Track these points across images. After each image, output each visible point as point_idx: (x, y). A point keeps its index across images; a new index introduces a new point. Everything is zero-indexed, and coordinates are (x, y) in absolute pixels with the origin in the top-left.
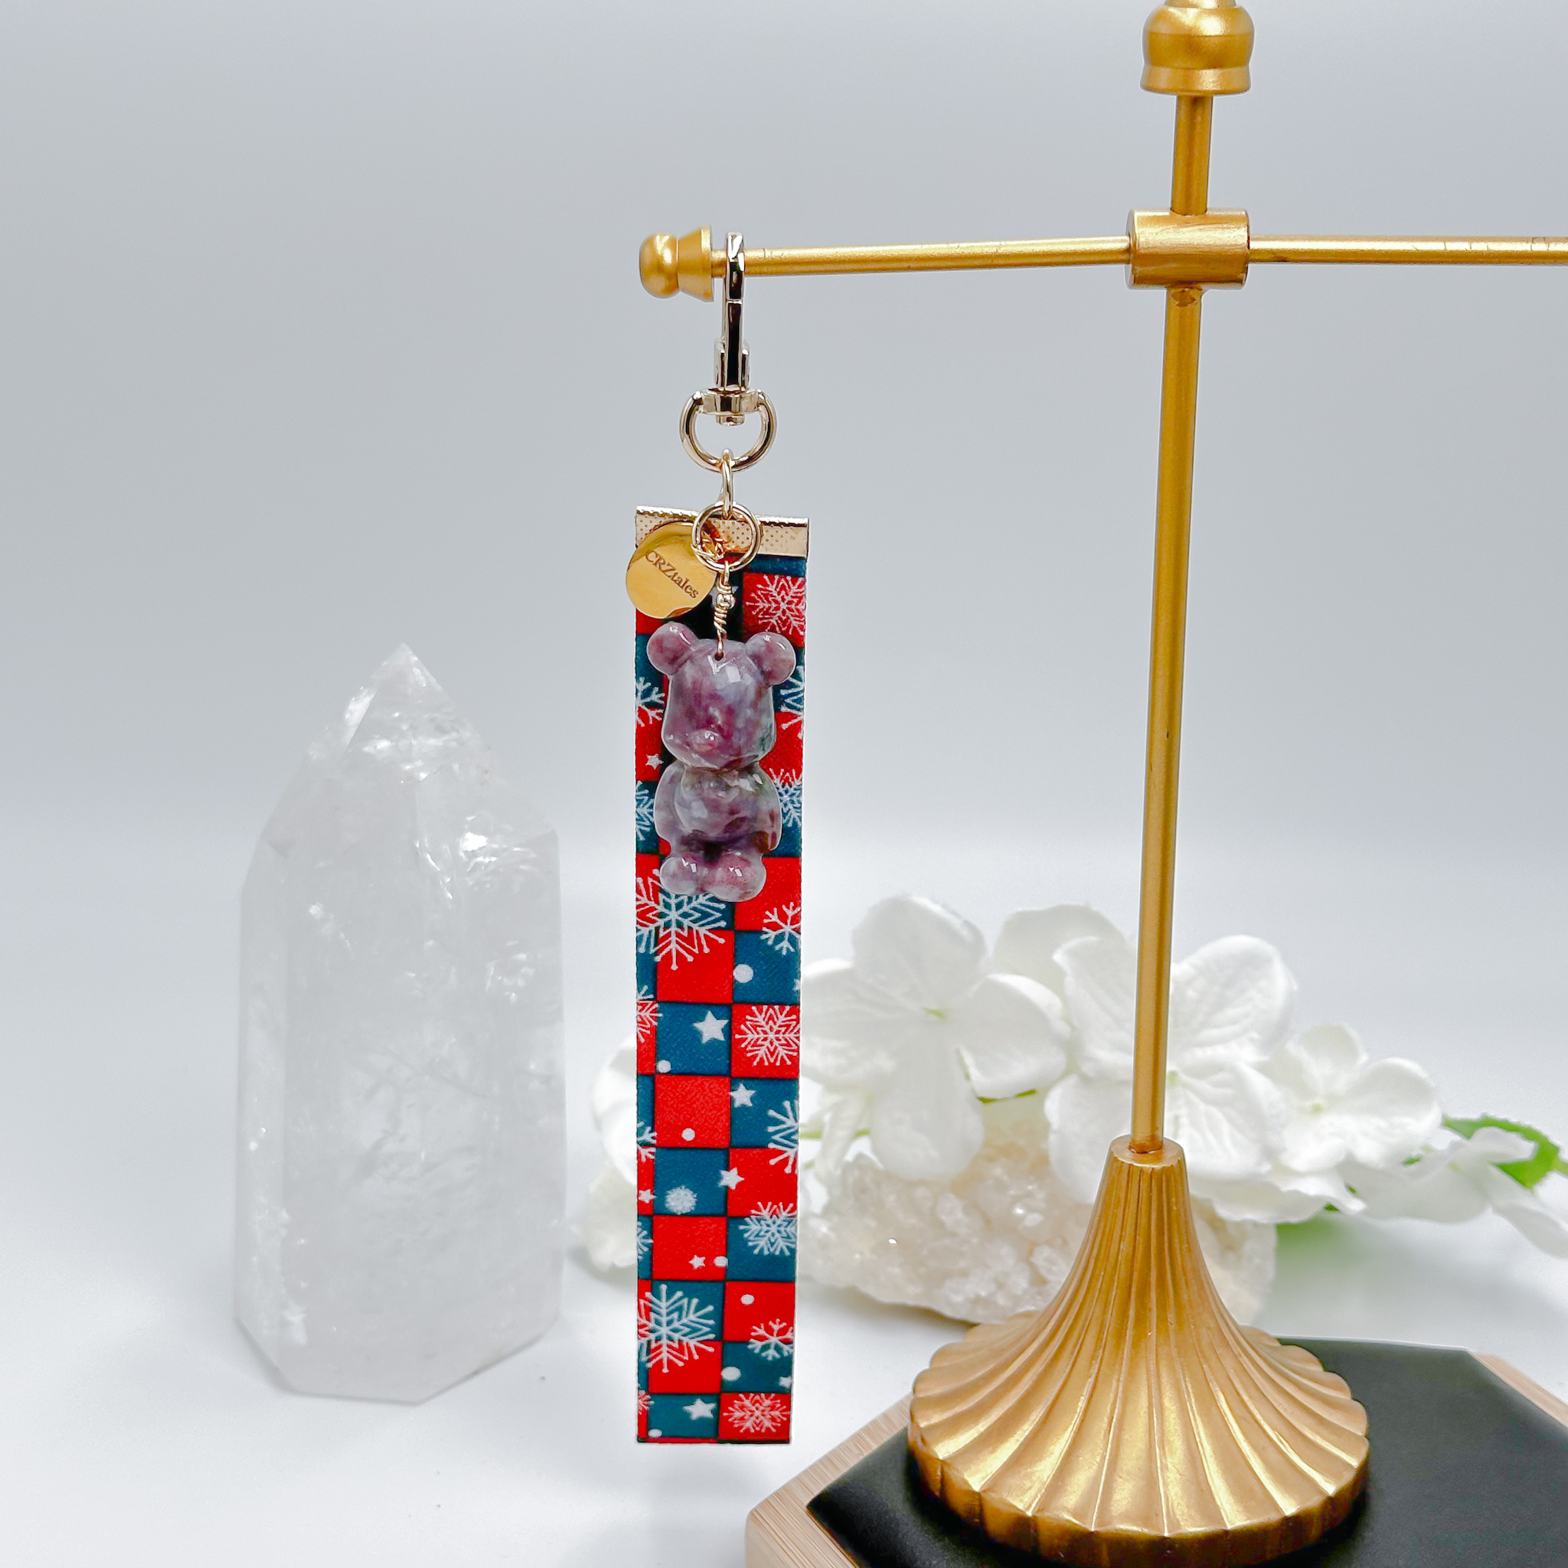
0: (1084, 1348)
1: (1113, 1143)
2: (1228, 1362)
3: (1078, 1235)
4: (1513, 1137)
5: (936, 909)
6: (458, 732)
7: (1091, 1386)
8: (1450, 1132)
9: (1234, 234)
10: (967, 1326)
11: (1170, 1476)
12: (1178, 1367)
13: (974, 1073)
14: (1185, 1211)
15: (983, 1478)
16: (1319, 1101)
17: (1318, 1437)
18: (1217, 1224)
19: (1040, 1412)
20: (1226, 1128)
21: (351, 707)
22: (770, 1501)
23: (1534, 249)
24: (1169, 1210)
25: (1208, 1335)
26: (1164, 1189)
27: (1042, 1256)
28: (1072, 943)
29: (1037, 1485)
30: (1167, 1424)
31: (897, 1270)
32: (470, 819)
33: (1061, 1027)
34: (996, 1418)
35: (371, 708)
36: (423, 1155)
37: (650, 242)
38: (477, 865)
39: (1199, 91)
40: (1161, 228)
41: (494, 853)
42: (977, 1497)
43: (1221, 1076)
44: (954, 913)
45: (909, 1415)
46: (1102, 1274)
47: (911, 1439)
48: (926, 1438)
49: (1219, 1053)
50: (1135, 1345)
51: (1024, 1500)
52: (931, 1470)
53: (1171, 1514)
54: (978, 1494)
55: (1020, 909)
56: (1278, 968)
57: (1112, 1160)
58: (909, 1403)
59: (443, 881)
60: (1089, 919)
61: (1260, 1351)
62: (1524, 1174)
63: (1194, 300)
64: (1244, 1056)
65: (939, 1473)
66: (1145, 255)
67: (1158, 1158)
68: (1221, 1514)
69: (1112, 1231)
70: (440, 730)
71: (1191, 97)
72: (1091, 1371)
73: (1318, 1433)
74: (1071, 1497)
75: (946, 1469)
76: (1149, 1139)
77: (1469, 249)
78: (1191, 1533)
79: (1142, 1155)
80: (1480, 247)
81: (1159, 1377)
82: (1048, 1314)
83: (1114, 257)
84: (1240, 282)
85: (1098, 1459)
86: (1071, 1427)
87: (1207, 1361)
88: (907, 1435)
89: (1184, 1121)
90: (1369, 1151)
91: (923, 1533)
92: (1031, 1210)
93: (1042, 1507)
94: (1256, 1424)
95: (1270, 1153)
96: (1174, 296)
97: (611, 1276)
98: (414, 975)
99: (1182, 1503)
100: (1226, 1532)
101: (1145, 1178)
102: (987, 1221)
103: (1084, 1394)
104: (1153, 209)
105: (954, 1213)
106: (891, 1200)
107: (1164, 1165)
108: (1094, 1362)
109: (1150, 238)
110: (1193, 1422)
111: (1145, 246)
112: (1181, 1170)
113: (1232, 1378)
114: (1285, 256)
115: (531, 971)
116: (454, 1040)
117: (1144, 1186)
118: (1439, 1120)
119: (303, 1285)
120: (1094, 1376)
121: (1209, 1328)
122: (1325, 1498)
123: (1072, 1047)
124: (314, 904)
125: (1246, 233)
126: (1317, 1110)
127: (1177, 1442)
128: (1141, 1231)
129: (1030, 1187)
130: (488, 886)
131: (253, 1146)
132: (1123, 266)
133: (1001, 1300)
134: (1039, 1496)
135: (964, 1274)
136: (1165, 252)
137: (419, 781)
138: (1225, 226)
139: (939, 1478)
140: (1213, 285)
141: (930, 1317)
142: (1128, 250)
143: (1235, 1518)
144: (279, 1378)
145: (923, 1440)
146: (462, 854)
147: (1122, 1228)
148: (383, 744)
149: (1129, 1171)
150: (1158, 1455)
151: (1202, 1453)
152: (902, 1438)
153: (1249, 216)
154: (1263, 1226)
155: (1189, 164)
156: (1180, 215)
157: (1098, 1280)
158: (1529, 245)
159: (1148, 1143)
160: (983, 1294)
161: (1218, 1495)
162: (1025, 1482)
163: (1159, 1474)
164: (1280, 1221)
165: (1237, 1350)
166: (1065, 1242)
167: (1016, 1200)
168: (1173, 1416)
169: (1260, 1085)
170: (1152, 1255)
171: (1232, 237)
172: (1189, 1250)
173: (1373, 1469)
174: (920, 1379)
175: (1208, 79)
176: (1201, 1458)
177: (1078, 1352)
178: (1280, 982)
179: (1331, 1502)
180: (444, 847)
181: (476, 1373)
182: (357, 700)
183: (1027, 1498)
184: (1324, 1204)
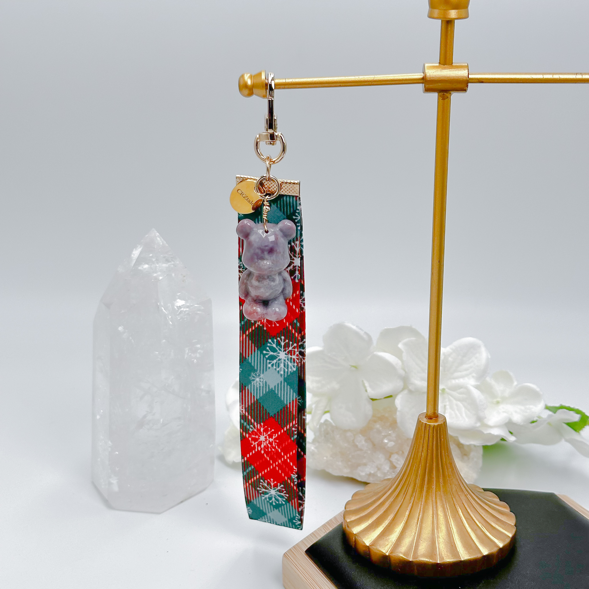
0: (408, 492)
1: (420, 415)
2: (463, 498)
3: (407, 449)
4: (572, 413)
5: (354, 327)
6: (174, 261)
7: (411, 506)
8: (548, 411)
9: (463, 72)
10: (366, 484)
11: (440, 540)
12: (444, 499)
13: (369, 389)
14: (447, 441)
15: (370, 541)
16: (499, 399)
17: (497, 525)
18: (460, 446)
19: (392, 516)
20: (463, 409)
21: (134, 252)
22: (291, 549)
23: (577, 78)
24: (440, 440)
25: (455, 487)
26: (438, 433)
27: (394, 458)
28: (405, 340)
29: (390, 544)
30: (439, 521)
31: (340, 463)
32: (179, 294)
33: (402, 372)
34: (375, 518)
35: (141, 253)
36: (161, 420)
37: (242, 76)
38: (181, 312)
39: (449, 18)
40: (435, 70)
41: (188, 307)
42: (368, 548)
43: (462, 390)
44: (361, 329)
45: (343, 517)
46: (415, 464)
47: (344, 526)
48: (349, 526)
49: (461, 381)
50: (427, 492)
51: (385, 549)
52: (351, 538)
53: (441, 554)
54: (368, 547)
55: (386, 328)
56: (483, 349)
57: (419, 422)
58: (343, 513)
59: (168, 317)
60: (412, 331)
61: (475, 493)
62: (575, 426)
63: (448, 97)
64: (470, 382)
65: (354, 539)
66: (429, 80)
67: (436, 421)
68: (459, 555)
69: (419, 448)
70: (167, 261)
71: (446, 20)
72: (411, 501)
73: (497, 524)
74: (403, 548)
75: (356, 537)
76: (433, 414)
77: (552, 77)
78: (448, 561)
79: (431, 420)
80: (556, 77)
81: (436, 503)
82: (395, 479)
83: (418, 81)
84: (465, 90)
85: (413, 534)
86: (403, 522)
87: (455, 497)
88: (342, 525)
89: (448, 407)
90: (517, 418)
91: (348, 562)
92: (390, 441)
93: (392, 551)
94: (473, 521)
95: (480, 419)
96: (440, 96)
97: (232, 466)
98: (158, 353)
99: (445, 550)
100: (461, 561)
101: (431, 428)
102: (374, 445)
103: (409, 509)
104: (433, 63)
105: (361, 442)
106: (338, 437)
107: (439, 424)
108: (412, 497)
109: (431, 74)
110: (449, 520)
111: (429, 77)
112: (445, 425)
113: (464, 504)
114: (483, 80)
115: (202, 352)
116: (173, 377)
117: (431, 431)
118: (544, 407)
119: (117, 469)
120: (412, 503)
121: (456, 485)
122: (499, 548)
123: (405, 380)
124: (120, 326)
125: (467, 72)
126: (498, 403)
127: (443, 528)
128: (430, 448)
129: (390, 432)
130: (185, 319)
131: (98, 417)
132: (421, 85)
133: (379, 475)
134: (391, 548)
135: (365, 465)
136: (436, 79)
137: (159, 280)
138: (459, 69)
139: (354, 541)
140: (455, 91)
141: (353, 481)
142: (423, 78)
143: (464, 556)
144: (108, 504)
145: (348, 527)
146: (176, 307)
147: (423, 448)
148: (146, 266)
149: (425, 426)
150: (436, 533)
151: (452, 532)
152: (341, 525)
153: (469, 66)
154: (478, 446)
155: (446, 46)
156: (442, 65)
157: (414, 466)
158: (575, 76)
159: (432, 416)
160: (372, 472)
161: (458, 547)
162: (386, 543)
163: (436, 540)
164: (484, 444)
165: (466, 493)
166: (403, 452)
167: (385, 437)
168: (442, 518)
169: (476, 393)
170: (434, 458)
171: (462, 73)
172: (448, 456)
173: (518, 537)
174: (348, 504)
175: (453, 14)
176: (452, 534)
177: (406, 494)
178: (484, 355)
179: (501, 550)
180: (169, 305)
181: (182, 502)
182: (136, 250)
183: (386, 548)
184: (501, 438)
